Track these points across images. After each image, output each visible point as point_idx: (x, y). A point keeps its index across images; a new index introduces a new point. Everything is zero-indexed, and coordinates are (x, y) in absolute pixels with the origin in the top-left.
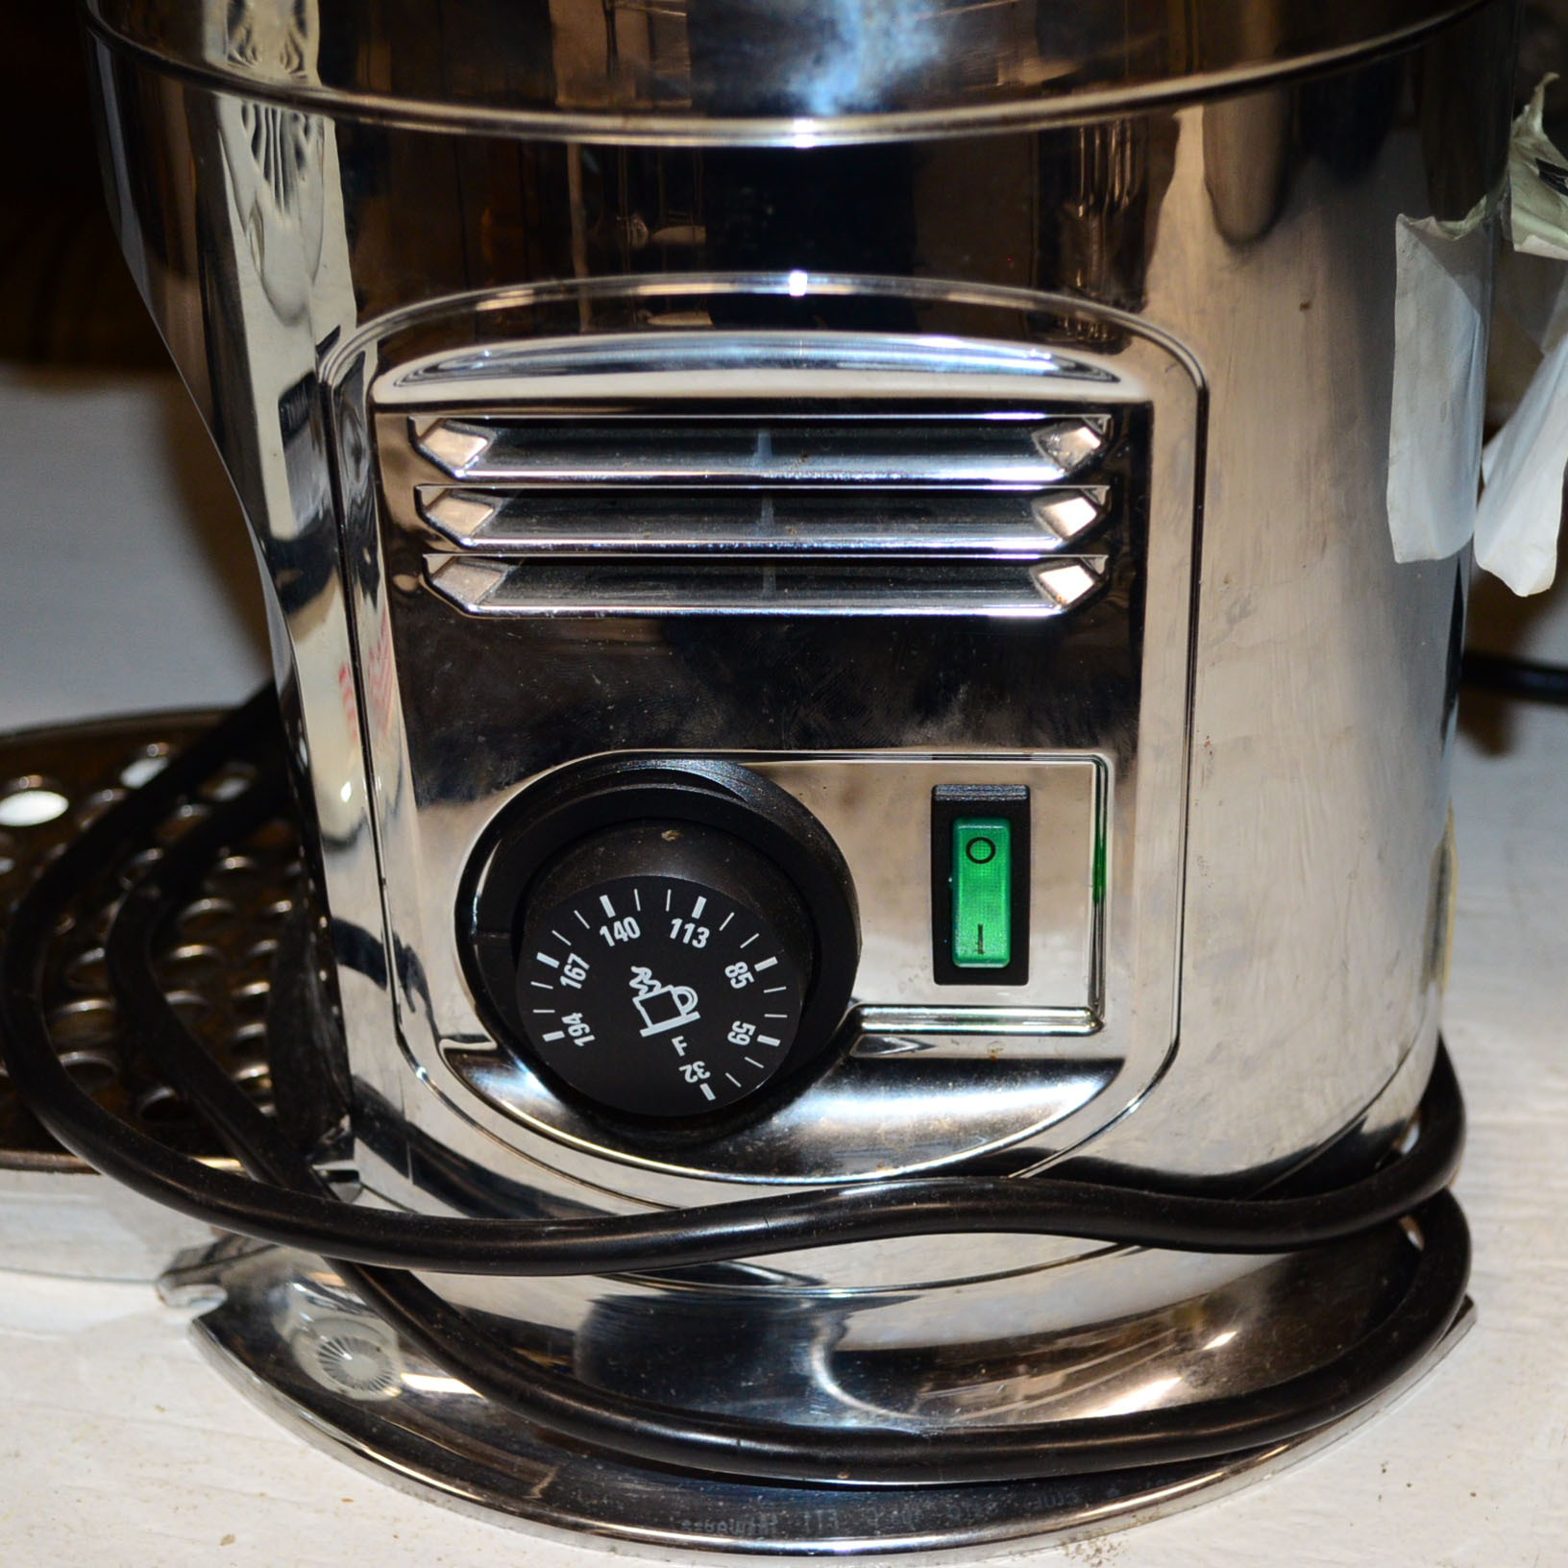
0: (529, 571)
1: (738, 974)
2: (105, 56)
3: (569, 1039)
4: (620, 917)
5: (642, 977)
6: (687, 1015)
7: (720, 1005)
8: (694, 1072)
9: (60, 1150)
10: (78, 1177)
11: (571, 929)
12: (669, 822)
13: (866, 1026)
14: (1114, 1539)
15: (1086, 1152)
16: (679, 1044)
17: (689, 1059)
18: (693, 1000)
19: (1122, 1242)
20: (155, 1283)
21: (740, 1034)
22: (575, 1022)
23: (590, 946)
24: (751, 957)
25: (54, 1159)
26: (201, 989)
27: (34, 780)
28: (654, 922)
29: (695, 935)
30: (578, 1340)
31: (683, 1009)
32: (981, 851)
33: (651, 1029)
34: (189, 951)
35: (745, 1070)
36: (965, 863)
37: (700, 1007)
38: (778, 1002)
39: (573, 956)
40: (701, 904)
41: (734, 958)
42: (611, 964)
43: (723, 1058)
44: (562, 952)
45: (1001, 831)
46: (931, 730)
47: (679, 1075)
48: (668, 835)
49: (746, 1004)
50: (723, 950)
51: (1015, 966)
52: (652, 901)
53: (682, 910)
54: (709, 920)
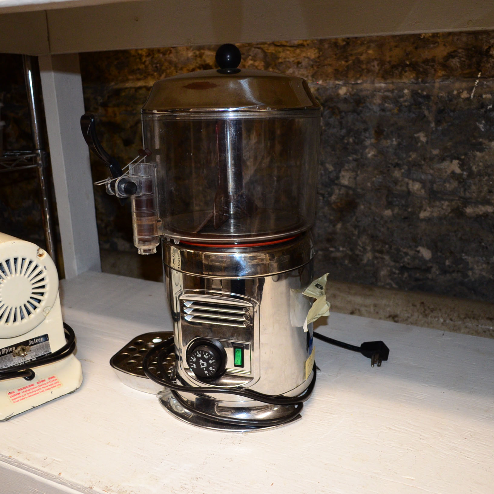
0: (195, 317)
1: (211, 362)
2: (163, 264)
3: (194, 367)
4: (199, 354)
5: (201, 361)
6: (205, 366)
7: (209, 365)
8: (206, 372)
9: (146, 376)
11: (194, 355)
12: (206, 345)
13: (227, 370)
14: (248, 434)
15: (249, 388)
16: (205, 369)
17: (206, 371)
18: (206, 364)
19: (256, 400)
20: (156, 395)
21: (211, 368)
22: (194, 365)
23: (196, 357)
24: (212, 360)
25: (145, 377)
26: (168, 363)
27: (158, 338)
28: (202, 355)
29: (206, 357)
30: (195, 403)
31: (205, 365)
32: (238, 352)
33: (202, 367)
34: (169, 358)
35: (211, 373)
36: (236, 353)
37: (207, 365)
38: (214, 365)
39: (194, 358)
40: (207, 354)
41: (210, 360)
42: (198, 359)
43: (209, 371)
44: (193, 357)
45: (240, 350)
46: (233, 338)
47: (205, 372)
48: (206, 346)
49: (211, 365)
50: (209, 359)
51: (242, 366)
52: (202, 353)
53: (205, 354)
54: (208, 355)
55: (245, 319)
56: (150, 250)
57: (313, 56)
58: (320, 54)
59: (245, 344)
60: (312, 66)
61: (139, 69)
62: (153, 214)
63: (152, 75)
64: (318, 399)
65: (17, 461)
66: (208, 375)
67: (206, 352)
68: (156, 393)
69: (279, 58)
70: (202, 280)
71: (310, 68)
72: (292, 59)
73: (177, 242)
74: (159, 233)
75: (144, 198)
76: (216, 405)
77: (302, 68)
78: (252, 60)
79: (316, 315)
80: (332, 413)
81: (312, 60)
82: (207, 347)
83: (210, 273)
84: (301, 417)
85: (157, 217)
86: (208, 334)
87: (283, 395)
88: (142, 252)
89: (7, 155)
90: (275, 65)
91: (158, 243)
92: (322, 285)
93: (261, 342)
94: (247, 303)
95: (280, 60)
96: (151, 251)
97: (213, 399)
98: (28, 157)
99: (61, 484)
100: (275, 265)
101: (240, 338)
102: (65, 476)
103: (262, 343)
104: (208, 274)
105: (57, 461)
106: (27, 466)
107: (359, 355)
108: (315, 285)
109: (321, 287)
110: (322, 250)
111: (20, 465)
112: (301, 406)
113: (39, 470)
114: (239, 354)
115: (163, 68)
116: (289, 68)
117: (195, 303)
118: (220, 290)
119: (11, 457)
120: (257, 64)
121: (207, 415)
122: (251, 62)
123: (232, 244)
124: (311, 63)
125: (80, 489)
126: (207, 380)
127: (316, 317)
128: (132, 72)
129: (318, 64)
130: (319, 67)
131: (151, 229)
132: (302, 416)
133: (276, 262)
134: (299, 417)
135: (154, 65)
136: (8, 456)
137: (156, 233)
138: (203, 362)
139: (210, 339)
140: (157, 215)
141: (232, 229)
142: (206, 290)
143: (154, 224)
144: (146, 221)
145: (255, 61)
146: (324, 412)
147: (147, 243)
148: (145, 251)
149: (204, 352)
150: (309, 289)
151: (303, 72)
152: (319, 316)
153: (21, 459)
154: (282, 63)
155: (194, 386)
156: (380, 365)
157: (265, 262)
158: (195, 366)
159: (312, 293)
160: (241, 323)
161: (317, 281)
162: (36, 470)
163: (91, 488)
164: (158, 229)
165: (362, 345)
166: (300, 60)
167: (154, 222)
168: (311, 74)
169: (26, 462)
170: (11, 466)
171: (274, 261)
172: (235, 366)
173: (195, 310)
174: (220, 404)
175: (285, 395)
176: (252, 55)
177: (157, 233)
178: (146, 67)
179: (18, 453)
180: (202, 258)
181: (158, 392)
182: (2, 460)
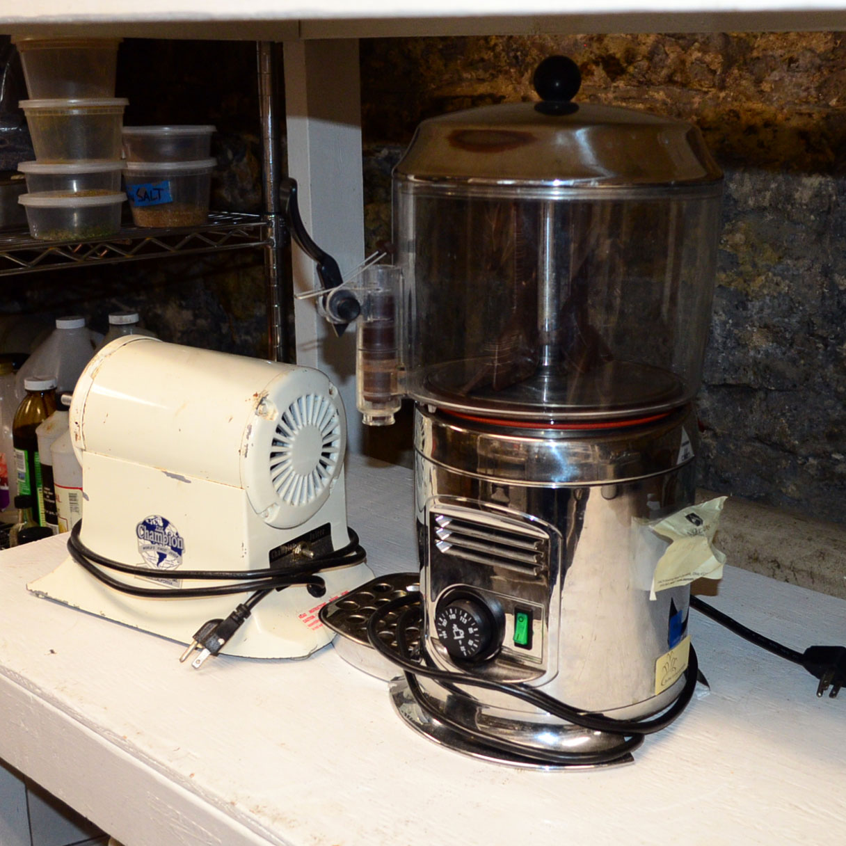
0: (454, 547)
1: (471, 630)
3: (443, 637)
4: (453, 614)
5: (455, 627)
6: (462, 636)
7: (468, 636)
8: (463, 648)
10: (370, 649)
11: (445, 614)
12: (469, 600)
16: (460, 642)
17: (462, 646)
18: (463, 633)
20: (388, 682)
21: (471, 643)
22: (444, 632)
23: (447, 618)
24: (474, 627)
28: (458, 616)
29: (464, 620)
32: (521, 620)
33: (456, 638)
35: (471, 651)
36: (518, 621)
37: (465, 635)
38: (477, 638)
39: (445, 620)
40: (466, 615)
41: (470, 627)
42: (451, 623)
43: (468, 647)
44: (443, 618)
45: (525, 616)
46: (514, 593)
47: (460, 649)
48: (467, 602)
49: (472, 637)
50: (469, 625)
51: (528, 646)
52: (458, 612)
53: (463, 615)
54: (467, 618)
55: (536, 561)
56: (383, 418)
57: (821, 49)
58: (836, 44)
59: (535, 607)
60: (819, 68)
61: (482, 60)
62: (391, 356)
63: (507, 72)
64: (682, 735)
65: (133, 747)
66: (465, 654)
67: (464, 612)
68: (389, 680)
69: (752, 49)
70: (474, 482)
71: (813, 71)
72: (780, 52)
73: (431, 409)
74: (400, 391)
75: (379, 327)
76: (478, 711)
77: (798, 72)
78: (699, 50)
79: (689, 574)
80: (696, 764)
81: (819, 56)
82: (468, 604)
83: (490, 472)
84: (633, 760)
85: (399, 361)
86: (474, 580)
87: (602, 715)
88: (368, 420)
89: (218, 220)
90: (745, 63)
91: (398, 406)
92: (700, 517)
93: (562, 607)
94: (538, 531)
95: (755, 54)
96: (386, 421)
97: (473, 699)
98: (249, 227)
99: (193, 792)
100: (610, 469)
101: (525, 594)
102: (199, 780)
103: (564, 609)
104: (484, 472)
105: (193, 756)
106: (147, 755)
107: (800, 670)
108: (686, 515)
109: (697, 521)
110: (816, 456)
111: (137, 754)
112: (637, 740)
113: (163, 765)
114: (524, 624)
115: (528, 59)
116: (773, 70)
117: (456, 521)
118: (505, 504)
119: (125, 737)
120: (708, 58)
121: (457, 725)
122: (697, 55)
123: (545, 422)
124: (818, 61)
125: (217, 803)
126: (467, 664)
127: (689, 577)
128: (471, 65)
129: (831, 63)
130: (834, 70)
131: (387, 382)
132: (635, 759)
133: (611, 463)
134: (628, 758)
135: (512, 54)
136: (122, 735)
137: (394, 390)
138: (458, 630)
139: (478, 591)
140: (399, 357)
141: (545, 394)
142: (479, 502)
143: (392, 374)
144: (379, 367)
145: (705, 52)
146: (681, 759)
147: (379, 406)
148: (374, 419)
149: (461, 612)
150: (670, 521)
151: (800, 81)
152: (698, 577)
153: (139, 743)
154: (758, 58)
155: (442, 668)
156: (835, 695)
157: (590, 460)
158: (444, 634)
159: (673, 528)
160: (529, 566)
161: (694, 509)
162: (159, 765)
163: (233, 804)
164: (398, 384)
165: (808, 650)
166: (795, 56)
167: (391, 370)
168: (817, 84)
169: (146, 749)
170: (124, 752)
171: (608, 461)
172: (517, 645)
173: (455, 535)
174: (485, 711)
175: (606, 714)
176: (700, 40)
177: (396, 388)
178: (497, 56)
179: (138, 733)
180: (476, 445)
181: (393, 677)
182: (113, 741)
